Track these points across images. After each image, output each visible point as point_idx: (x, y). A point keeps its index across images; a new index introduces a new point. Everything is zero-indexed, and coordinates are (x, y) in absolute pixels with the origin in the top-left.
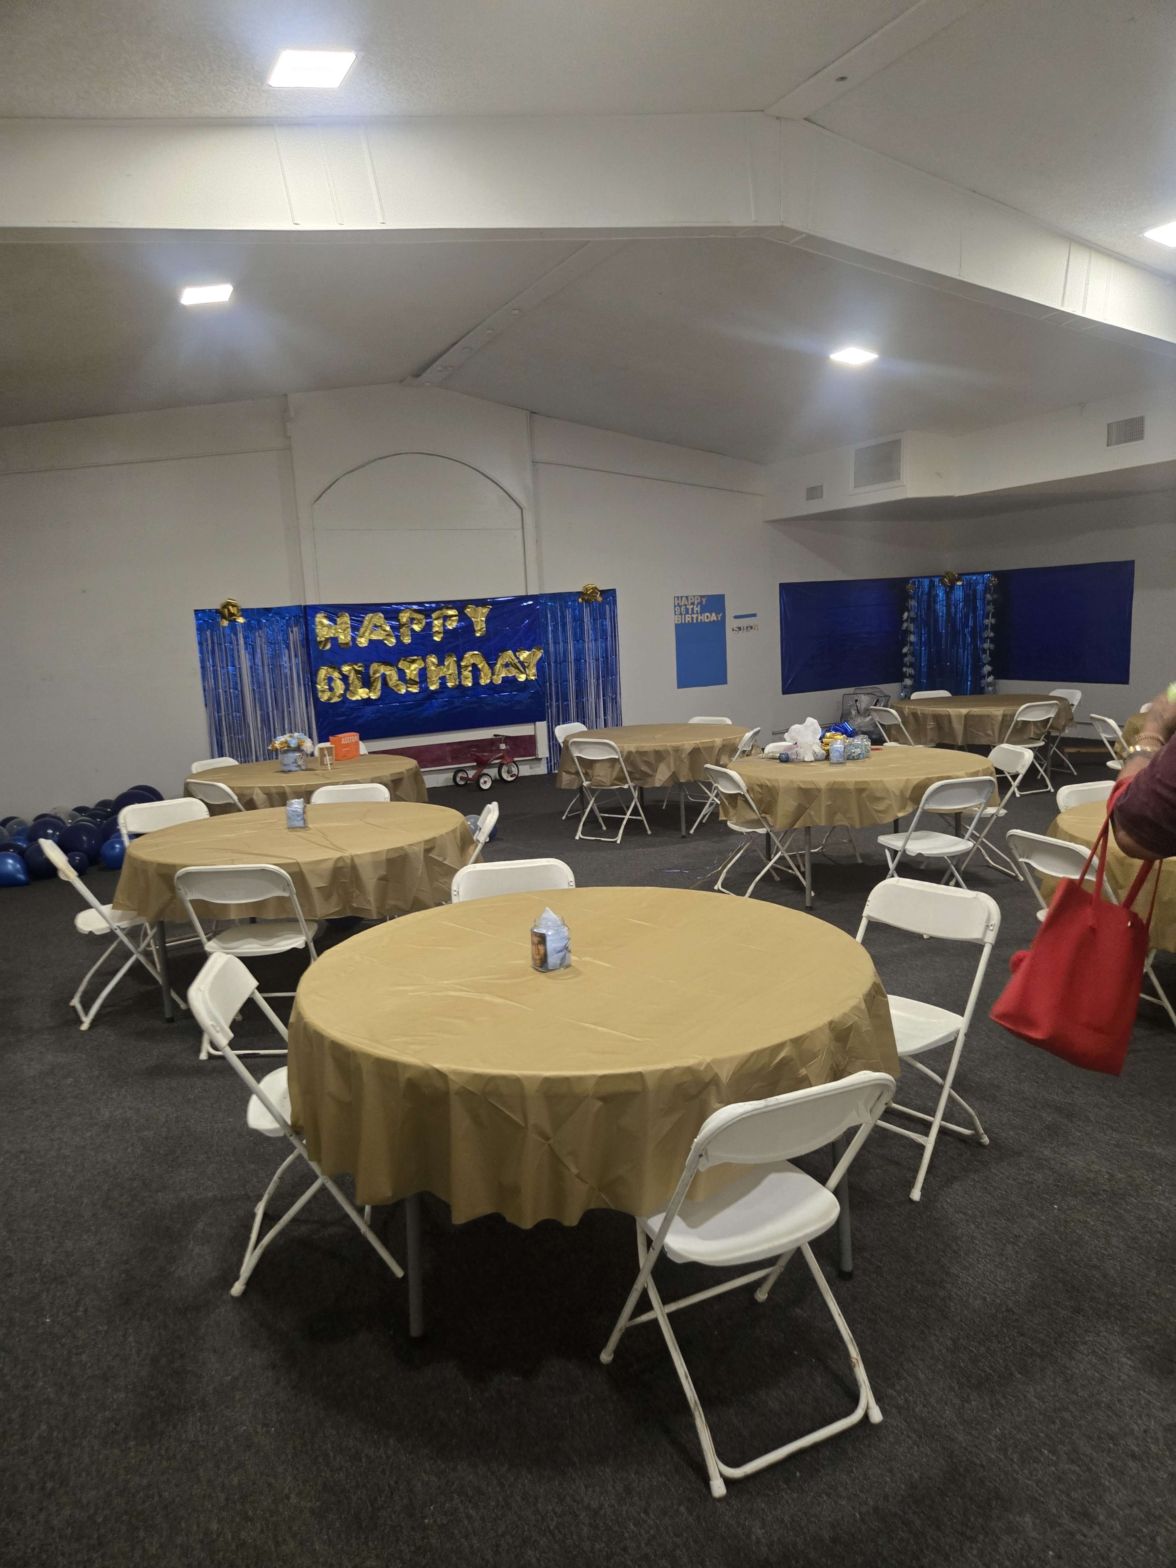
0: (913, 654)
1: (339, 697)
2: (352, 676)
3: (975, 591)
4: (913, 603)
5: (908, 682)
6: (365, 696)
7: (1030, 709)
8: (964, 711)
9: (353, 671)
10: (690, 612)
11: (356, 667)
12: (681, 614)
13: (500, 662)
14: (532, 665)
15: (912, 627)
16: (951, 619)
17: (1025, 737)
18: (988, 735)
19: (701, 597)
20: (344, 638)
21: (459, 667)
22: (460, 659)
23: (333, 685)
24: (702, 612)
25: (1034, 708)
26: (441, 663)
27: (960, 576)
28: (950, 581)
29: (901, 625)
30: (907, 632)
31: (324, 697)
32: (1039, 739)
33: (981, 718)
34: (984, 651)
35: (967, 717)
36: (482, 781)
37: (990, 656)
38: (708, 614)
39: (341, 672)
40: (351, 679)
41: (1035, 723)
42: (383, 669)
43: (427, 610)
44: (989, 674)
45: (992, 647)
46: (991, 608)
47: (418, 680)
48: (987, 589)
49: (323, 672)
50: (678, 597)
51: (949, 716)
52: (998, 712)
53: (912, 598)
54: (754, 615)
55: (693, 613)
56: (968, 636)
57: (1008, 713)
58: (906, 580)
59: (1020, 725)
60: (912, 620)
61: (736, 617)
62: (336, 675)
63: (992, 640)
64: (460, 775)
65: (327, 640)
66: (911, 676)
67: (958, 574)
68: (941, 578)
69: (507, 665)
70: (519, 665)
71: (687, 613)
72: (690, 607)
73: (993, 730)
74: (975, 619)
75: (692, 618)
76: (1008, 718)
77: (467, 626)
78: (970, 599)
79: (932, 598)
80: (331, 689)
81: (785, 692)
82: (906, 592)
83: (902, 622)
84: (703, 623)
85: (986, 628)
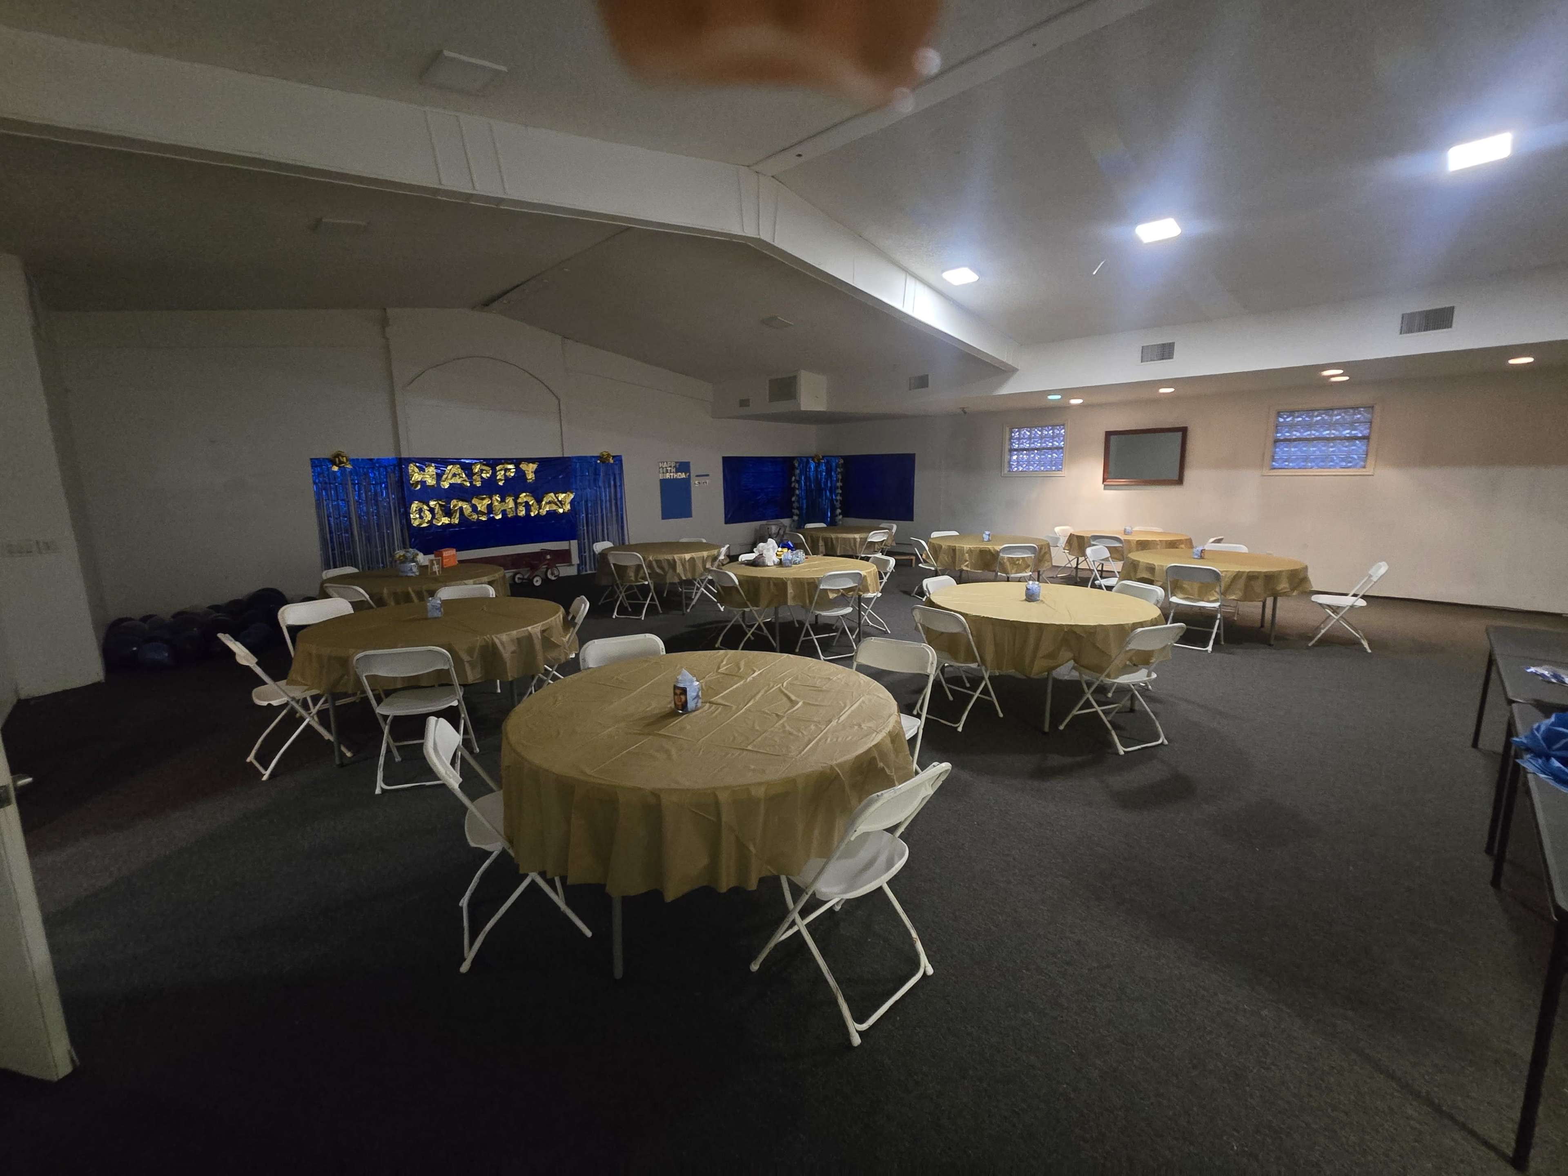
0: (798, 502)
1: (427, 523)
2: (437, 509)
3: (831, 466)
4: (797, 472)
6: (447, 522)
7: (875, 535)
8: (837, 535)
9: (438, 505)
10: (669, 472)
11: (440, 502)
12: (663, 473)
13: (545, 500)
14: (566, 504)
15: (797, 486)
16: (818, 482)
17: (872, 551)
18: (853, 549)
19: (676, 463)
20: (431, 482)
21: (516, 504)
22: (516, 497)
23: (422, 514)
24: (677, 472)
25: (877, 534)
26: (503, 500)
27: (823, 457)
28: (818, 460)
30: (794, 489)
31: (416, 523)
32: (879, 552)
33: (849, 540)
34: (837, 501)
35: (840, 539)
36: (535, 580)
37: (840, 503)
39: (428, 505)
40: (436, 511)
42: (460, 504)
43: (493, 463)
44: (840, 514)
45: (841, 498)
46: (840, 477)
47: (486, 512)
48: (838, 466)
49: (415, 506)
50: (661, 462)
51: (830, 538)
52: (857, 536)
53: (797, 468)
54: (707, 475)
55: (671, 472)
56: (828, 492)
58: (793, 458)
60: (797, 482)
61: (697, 476)
62: (425, 507)
63: (841, 495)
64: (518, 576)
65: (417, 483)
66: (797, 515)
68: (813, 458)
69: (550, 503)
70: (558, 503)
71: (667, 472)
72: (669, 469)
73: (855, 546)
74: (832, 481)
75: (671, 476)
77: (521, 474)
78: (829, 470)
79: (807, 469)
80: (421, 517)
81: (726, 523)
82: (794, 465)
83: (791, 483)
84: (676, 479)
85: (837, 488)
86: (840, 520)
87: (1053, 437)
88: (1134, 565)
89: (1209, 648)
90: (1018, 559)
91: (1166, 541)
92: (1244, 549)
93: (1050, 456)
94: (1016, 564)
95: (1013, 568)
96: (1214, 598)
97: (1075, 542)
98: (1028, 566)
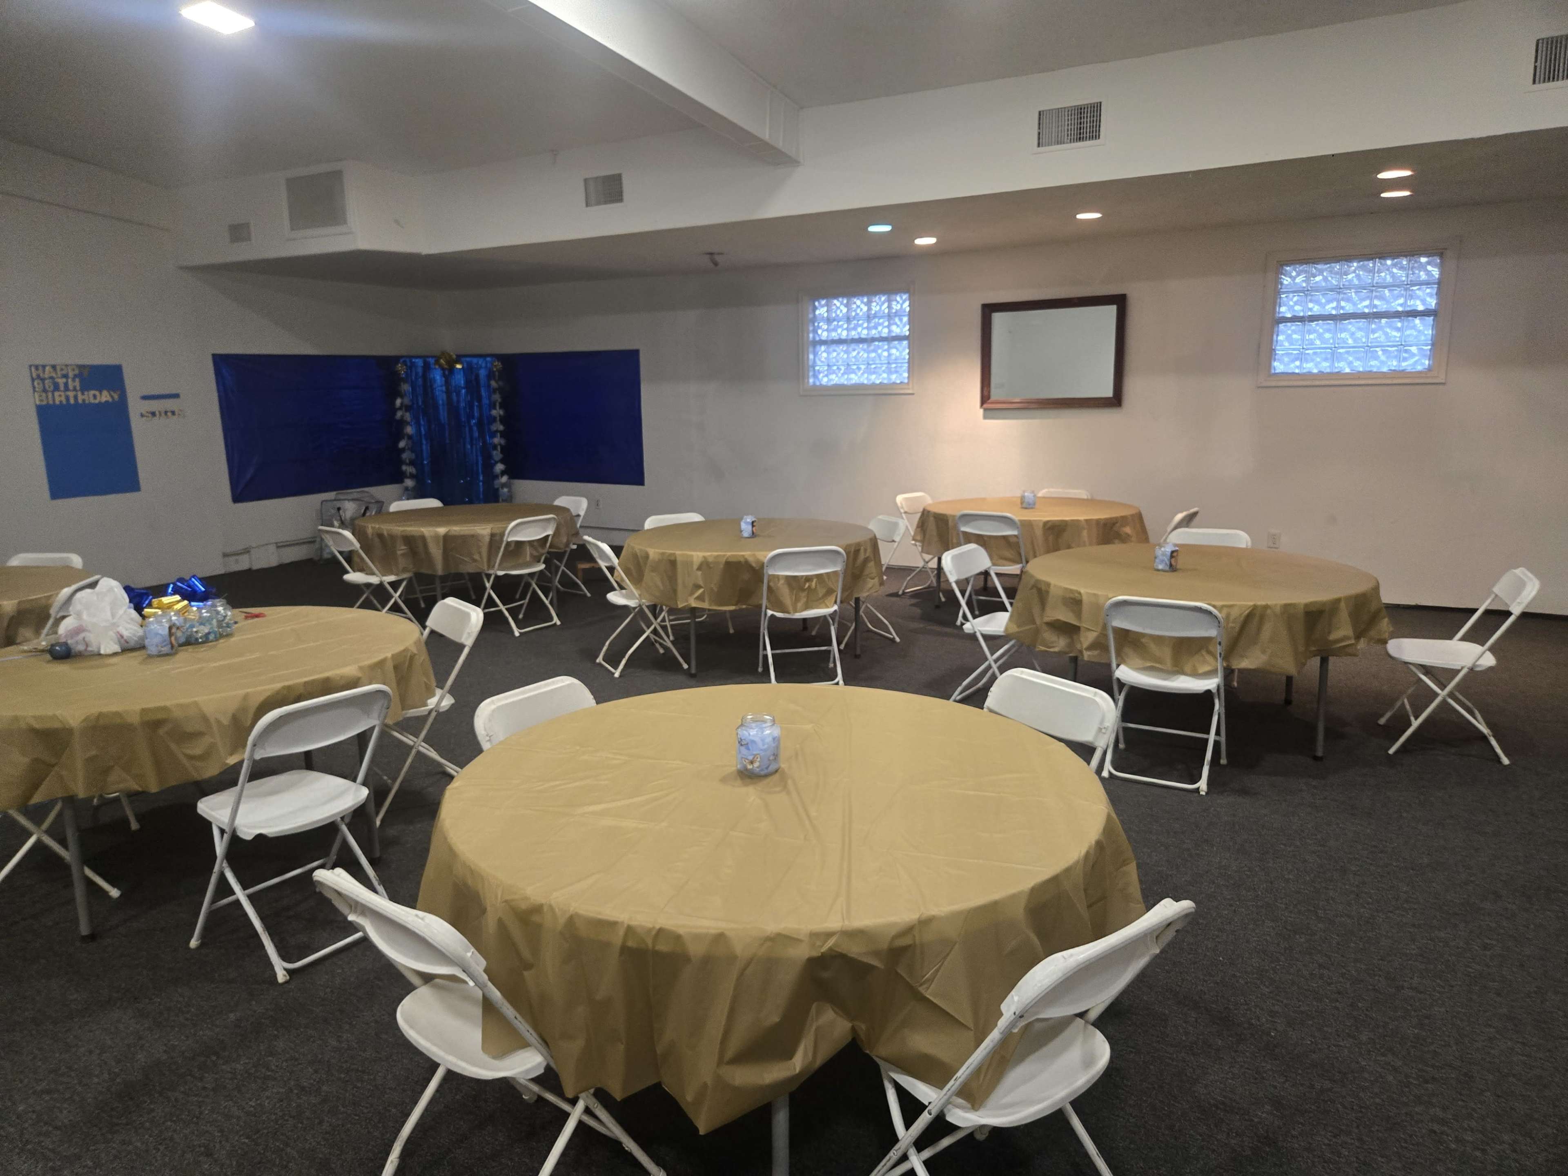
0: (412, 450)
3: (477, 376)
4: (406, 387)
5: (409, 483)
7: (521, 527)
8: (442, 530)
10: (62, 387)
12: (45, 390)
15: (408, 417)
16: (453, 409)
17: (521, 561)
18: (475, 561)
19: (79, 366)
24: (84, 388)
25: (527, 525)
27: (459, 359)
28: (448, 362)
29: (395, 414)
30: (402, 423)
32: (539, 561)
33: (465, 540)
34: (495, 447)
35: (447, 538)
37: (502, 452)
38: (97, 393)
41: (530, 542)
44: (503, 473)
45: (503, 442)
46: (497, 397)
48: (490, 376)
50: (37, 367)
51: (423, 538)
52: (484, 530)
53: (405, 381)
54: (176, 396)
55: (66, 390)
56: (475, 428)
57: (496, 531)
58: (396, 359)
59: (513, 545)
60: (408, 408)
61: (145, 398)
63: (503, 435)
66: (412, 476)
67: (457, 356)
68: (437, 359)
71: (56, 389)
72: (61, 381)
73: (480, 553)
74: (480, 407)
75: (67, 398)
76: (497, 538)
78: (473, 384)
79: (428, 383)
81: (238, 498)
82: (396, 373)
83: (394, 410)
84: (85, 405)
85: (494, 419)
86: (503, 485)
87: (890, 317)
88: (1039, 591)
89: (1203, 785)
90: (808, 579)
91: (1098, 521)
92: (1241, 539)
93: (885, 354)
94: (803, 590)
95: (797, 600)
96: (1207, 668)
97: (931, 525)
98: (830, 592)
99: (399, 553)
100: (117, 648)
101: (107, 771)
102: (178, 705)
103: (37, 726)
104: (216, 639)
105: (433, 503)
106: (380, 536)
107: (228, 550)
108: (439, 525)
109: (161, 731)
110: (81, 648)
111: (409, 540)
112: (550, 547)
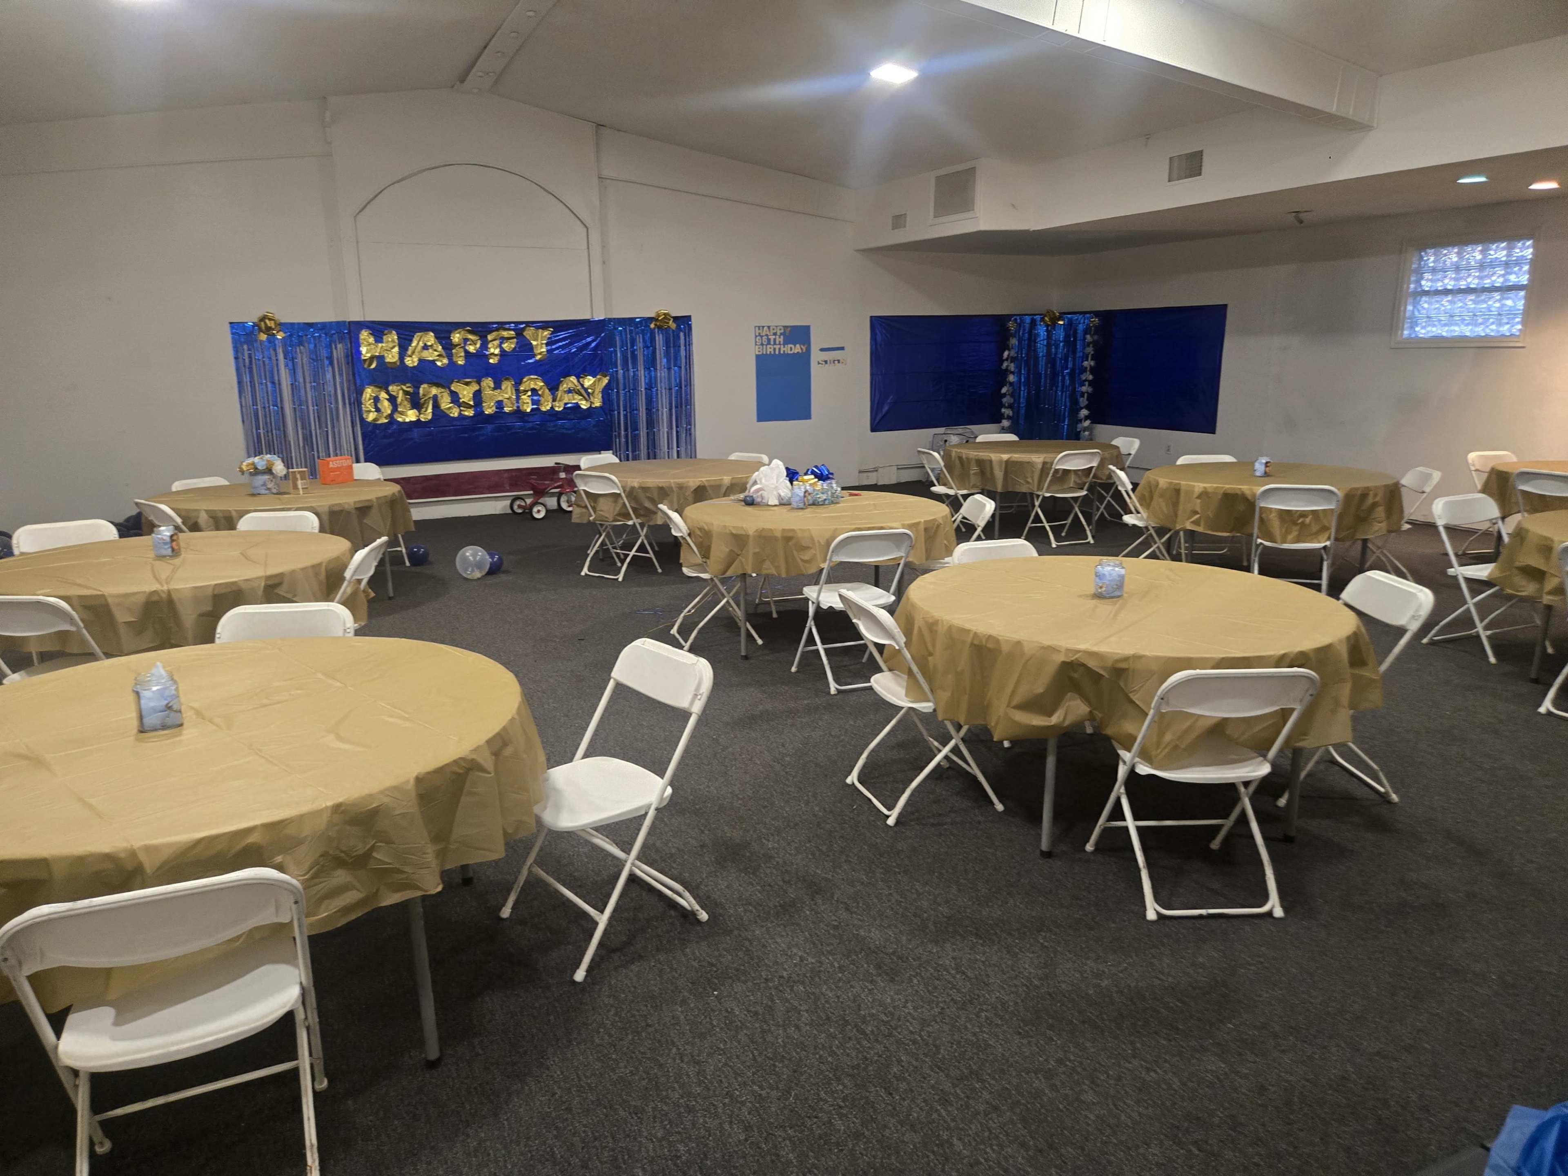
0: (1012, 395)
1: (386, 418)
2: (400, 397)
3: (1076, 330)
4: (1014, 341)
5: (1006, 423)
6: (414, 419)
7: (1068, 458)
8: (1005, 457)
9: (401, 392)
10: (772, 342)
11: (404, 387)
12: (762, 344)
13: (564, 387)
14: (596, 392)
15: (1012, 367)
16: (1051, 360)
17: (1066, 487)
18: (1028, 483)
19: (784, 327)
20: (392, 357)
21: (518, 391)
22: (518, 383)
23: (379, 405)
24: (786, 343)
25: (1073, 457)
26: (497, 386)
27: (1061, 316)
28: (1051, 319)
29: (1002, 364)
30: (1007, 372)
31: (371, 417)
32: (1082, 489)
33: (1021, 464)
34: (1082, 395)
35: (1007, 462)
36: (535, 510)
37: (1088, 399)
38: (793, 346)
39: (388, 393)
40: (399, 400)
41: (1076, 471)
42: (434, 391)
43: (482, 330)
44: (1086, 418)
45: (1090, 390)
46: (1090, 350)
47: (472, 403)
48: (1086, 331)
49: (369, 392)
50: (759, 327)
51: (991, 461)
52: (1038, 459)
53: (1014, 336)
54: (842, 348)
55: (775, 344)
56: (1067, 378)
57: (1048, 460)
58: (1008, 317)
59: (1061, 472)
60: (1013, 359)
61: (822, 350)
62: (383, 395)
63: (1091, 383)
64: (518, 502)
65: (372, 358)
66: (1009, 418)
67: (1060, 313)
68: (1043, 316)
69: (569, 391)
70: (583, 391)
71: (769, 343)
72: (772, 337)
73: (1032, 477)
74: (1074, 360)
75: (775, 349)
76: (1048, 466)
77: (525, 347)
78: (1071, 339)
79: (1032, 338)
80: (378, 410)
81: (874, 429)
82: (1008, 329)
83: (1002, 361)
84: (786, 355)
85: (1084, 370)
86: (1085, 429)
87: (1507, 265)
90: (1303, 514)
93: (1497, 305)
94: (1295, 524)
95: (1287, 532)
98: (1325, 529)
99: (972, 472)
100: (777, 502)
101: (764, 561)
102: (801, 530)
103: (734, 532)
104: (829, 504)
105: (1013, 437)
106: (960, 458)
107: (864, 468)
108: (1004, 453)
109: (790, 543)
110: (759, 500)
111: (980, 463)
112: (1094, 477)
